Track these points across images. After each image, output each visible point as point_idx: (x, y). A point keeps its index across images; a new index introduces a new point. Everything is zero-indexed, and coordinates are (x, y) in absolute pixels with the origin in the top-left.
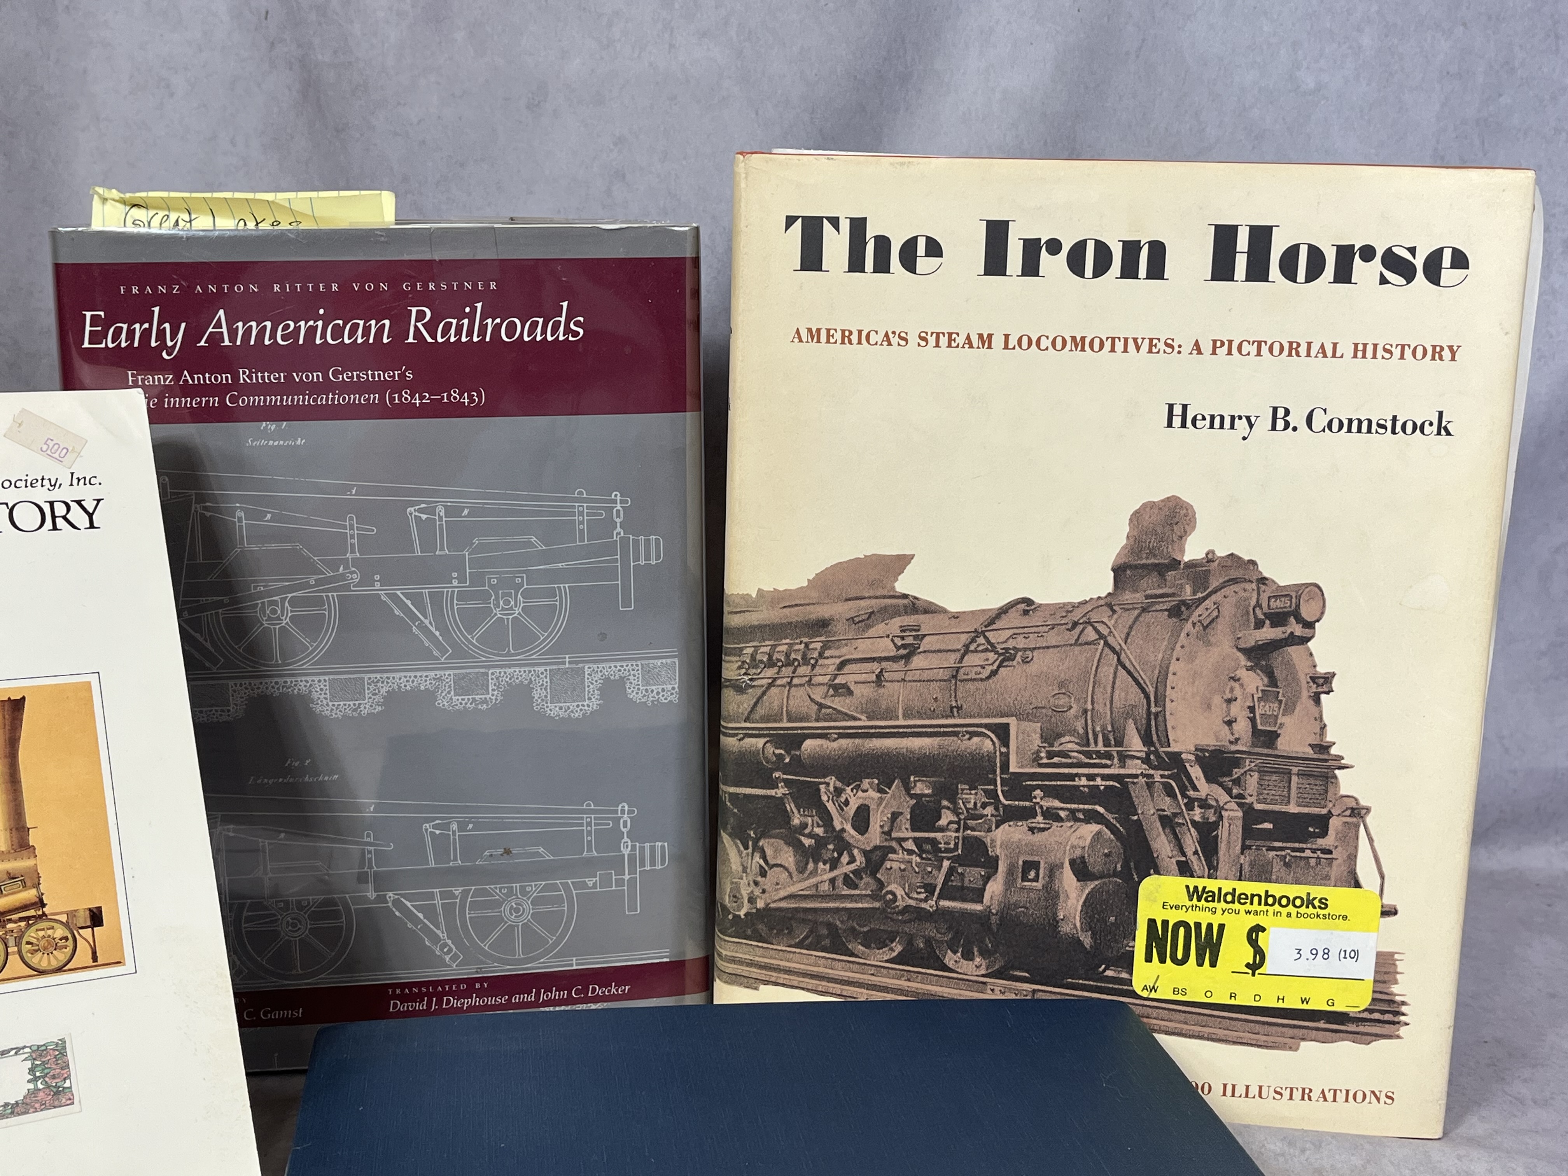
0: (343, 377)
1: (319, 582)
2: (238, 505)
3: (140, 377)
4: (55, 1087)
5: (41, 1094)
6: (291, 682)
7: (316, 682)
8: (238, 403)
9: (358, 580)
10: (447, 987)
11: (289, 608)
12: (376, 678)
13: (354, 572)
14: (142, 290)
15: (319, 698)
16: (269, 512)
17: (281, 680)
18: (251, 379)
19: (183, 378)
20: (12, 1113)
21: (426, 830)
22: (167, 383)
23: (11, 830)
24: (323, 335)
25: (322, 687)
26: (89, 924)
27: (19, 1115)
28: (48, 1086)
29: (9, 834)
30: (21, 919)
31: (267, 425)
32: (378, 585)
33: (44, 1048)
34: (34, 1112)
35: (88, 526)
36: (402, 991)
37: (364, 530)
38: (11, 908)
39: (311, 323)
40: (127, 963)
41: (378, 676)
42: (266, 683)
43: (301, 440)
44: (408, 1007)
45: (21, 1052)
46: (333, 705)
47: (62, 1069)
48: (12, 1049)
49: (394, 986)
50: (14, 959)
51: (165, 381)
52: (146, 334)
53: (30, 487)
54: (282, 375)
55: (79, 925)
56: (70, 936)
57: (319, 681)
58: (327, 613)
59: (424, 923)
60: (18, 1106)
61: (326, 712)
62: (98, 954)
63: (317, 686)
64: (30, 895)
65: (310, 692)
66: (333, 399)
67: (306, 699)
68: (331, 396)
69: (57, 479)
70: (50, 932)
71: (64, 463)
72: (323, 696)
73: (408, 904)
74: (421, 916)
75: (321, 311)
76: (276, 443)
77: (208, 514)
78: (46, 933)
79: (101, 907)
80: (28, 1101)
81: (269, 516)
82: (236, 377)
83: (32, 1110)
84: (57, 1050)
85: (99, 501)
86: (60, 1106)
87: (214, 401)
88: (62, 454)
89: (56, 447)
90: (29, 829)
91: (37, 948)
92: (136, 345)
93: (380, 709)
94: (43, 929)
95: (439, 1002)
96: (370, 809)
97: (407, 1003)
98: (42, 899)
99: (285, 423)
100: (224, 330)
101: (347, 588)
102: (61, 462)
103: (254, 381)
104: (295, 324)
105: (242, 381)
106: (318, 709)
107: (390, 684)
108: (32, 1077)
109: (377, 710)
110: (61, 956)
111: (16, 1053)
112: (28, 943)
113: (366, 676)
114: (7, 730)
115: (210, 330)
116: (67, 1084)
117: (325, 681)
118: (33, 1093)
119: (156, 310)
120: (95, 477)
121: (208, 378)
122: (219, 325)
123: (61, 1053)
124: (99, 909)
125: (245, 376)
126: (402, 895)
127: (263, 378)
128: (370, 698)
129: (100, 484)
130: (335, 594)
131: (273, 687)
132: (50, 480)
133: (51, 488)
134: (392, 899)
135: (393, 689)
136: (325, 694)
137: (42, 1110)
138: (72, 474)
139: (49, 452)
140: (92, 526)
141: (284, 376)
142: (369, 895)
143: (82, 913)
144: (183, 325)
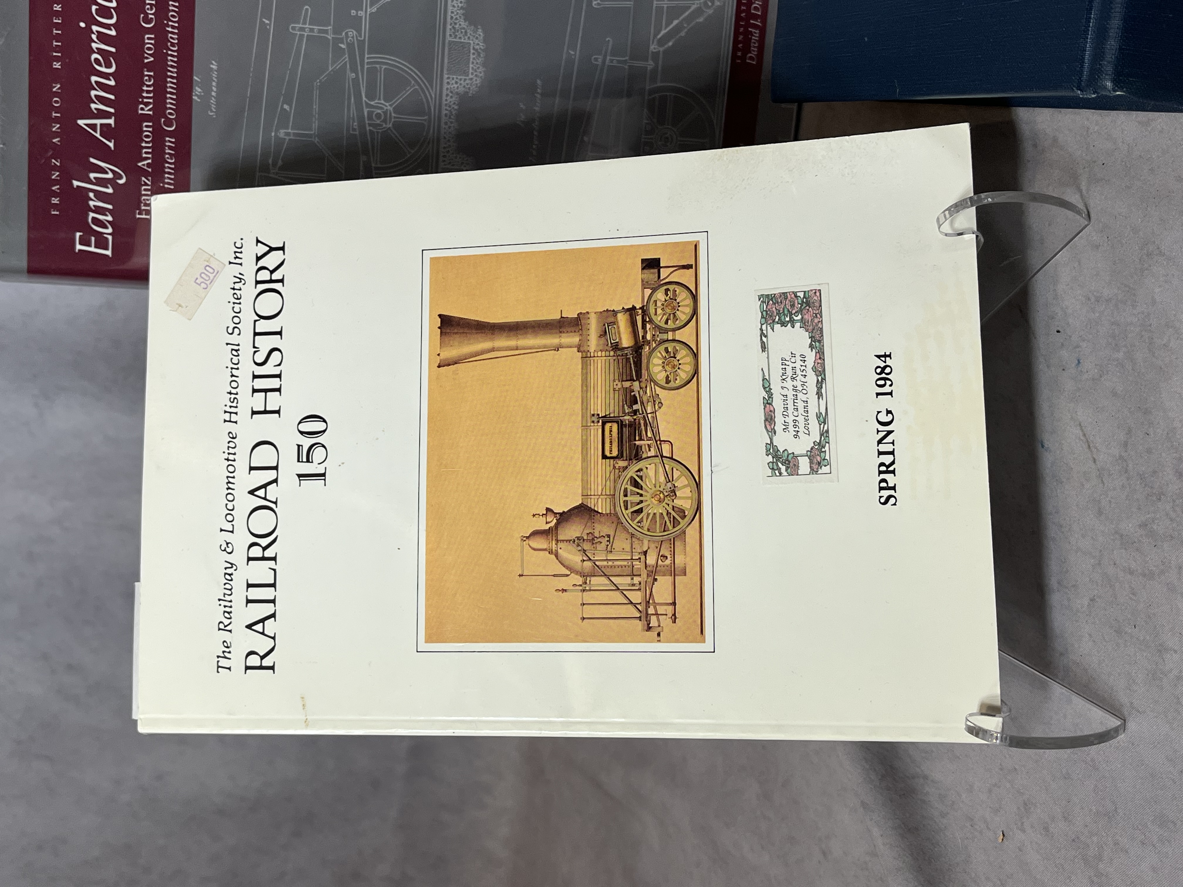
0: (151, 14)
1: (354, 70)
2: (273, 134)
3: (143, 208)
4: (802, 305)
5: (806, 317)
6: (446, 110)
7: (449, 87)
8: (173, 119)
9: (355, 32)
10: (743, 8)
11: (376, 101)
12: (450, 29)
13: (347, 34)
14: (55, 194)
15: (464, 87)
16: (282, 106)
17: (444, 119)
18: (149, 103)
19: (145, 168)
20: (819, 341)
21: (599, 4)
22: (149, 183)
23: (561, 332)
24: (108, 27)
25: (453, 82)
26: (656, 270)
27: (822, 336)
28: (800, 311)
29: (566, 335)
30: (644, 327)
31: (196, 95)
32: (361, 13)
33: (764, 313)
34: (822, 323)
35: (281, 252)
36: (739, 50)
37: (305, 19)
38: (633, 336)
39: (94, 37)
40: (698, 240)
41: (449, 27)
42: (445, 133)
43: (213, 64)
44: (754, 47)
45: (765, 332)
46: (472, 74)
47: (786, 299)
48: (761, 339)
49: (734, 56)
50: (679, 335)
51: (148, 185)
52: (100, 196)
53: (241, 301)
54: (146, 73)
55: (656, 279)
56: (665, 287)
57: (448, 83)
58: (384, 67)
59: (682, 20)
60: (814, 337)
61: (478, 82)
62: (686, 264)
63: (452, 86)
64: (622, 320)
65: (457, 94)
66: (173, 27)
67: (463, 98)
68: (170, 29)
69: (235, 277)
70: (659, 304)
71: (220, 270)
72: (462, 82)
73: (663, 32)
74: (675, 22)
75: (82, 25)
76: (214, 89)
77: (280, 163)
78: (659, 307)
79: (642, 260)
80: (811, 328)
81: (286, 107)
82: (147, 118)
83: (820, 325)
84: (768, 302)
85: (258, 241)
86: (821, 301)
87: (169, 141)
88: (211, 271)
89: (203, 275)
90: (562, 317)
91: (672, 315)
92: (110, 207)
93: (480, 30)
94: (656, 309)
95: (755, 17)
96: (573, 55)
97: (750, 47)
98: (628, 309)
99: (195, 78)
100: (98, 122)
101: (361, 43)
102: (218, 272)
103: (151, 101)
104: (95, 52)
105: (151, 113)
106: (474, 89)
107: (458, 16)
108: (789, 324)
109: (481, 34)
110: (683, 296)
111: (766, 336)
112: (666, 323)
113: (448, 39)
114: (468, 331)
115: (98, 135)
116: (801, 295)
117: (448, 78)
118: (805, 323)
119: (76, 183)
120: (235, 243)
121: (146, 144)
122: (93, 127)
123: (772, 300)
124: (643, 261)
125: (146, 109)
126: (655, 35)
127: (148, 92)
128: (469, 38)
129: (242, 239)
130: (366, 56)
131: (450, 127)
132: (234, 283)
133: (243, 282)
134: (656, 47)
135: (463, 14)
136: (461, 80)
137: (821, 317)
138: (230, 263)
139: (208, 282)
140: (282, 249)
141: (148, 71)
142: (649, 68)
143: (645, 276)
144: (92, 160)
